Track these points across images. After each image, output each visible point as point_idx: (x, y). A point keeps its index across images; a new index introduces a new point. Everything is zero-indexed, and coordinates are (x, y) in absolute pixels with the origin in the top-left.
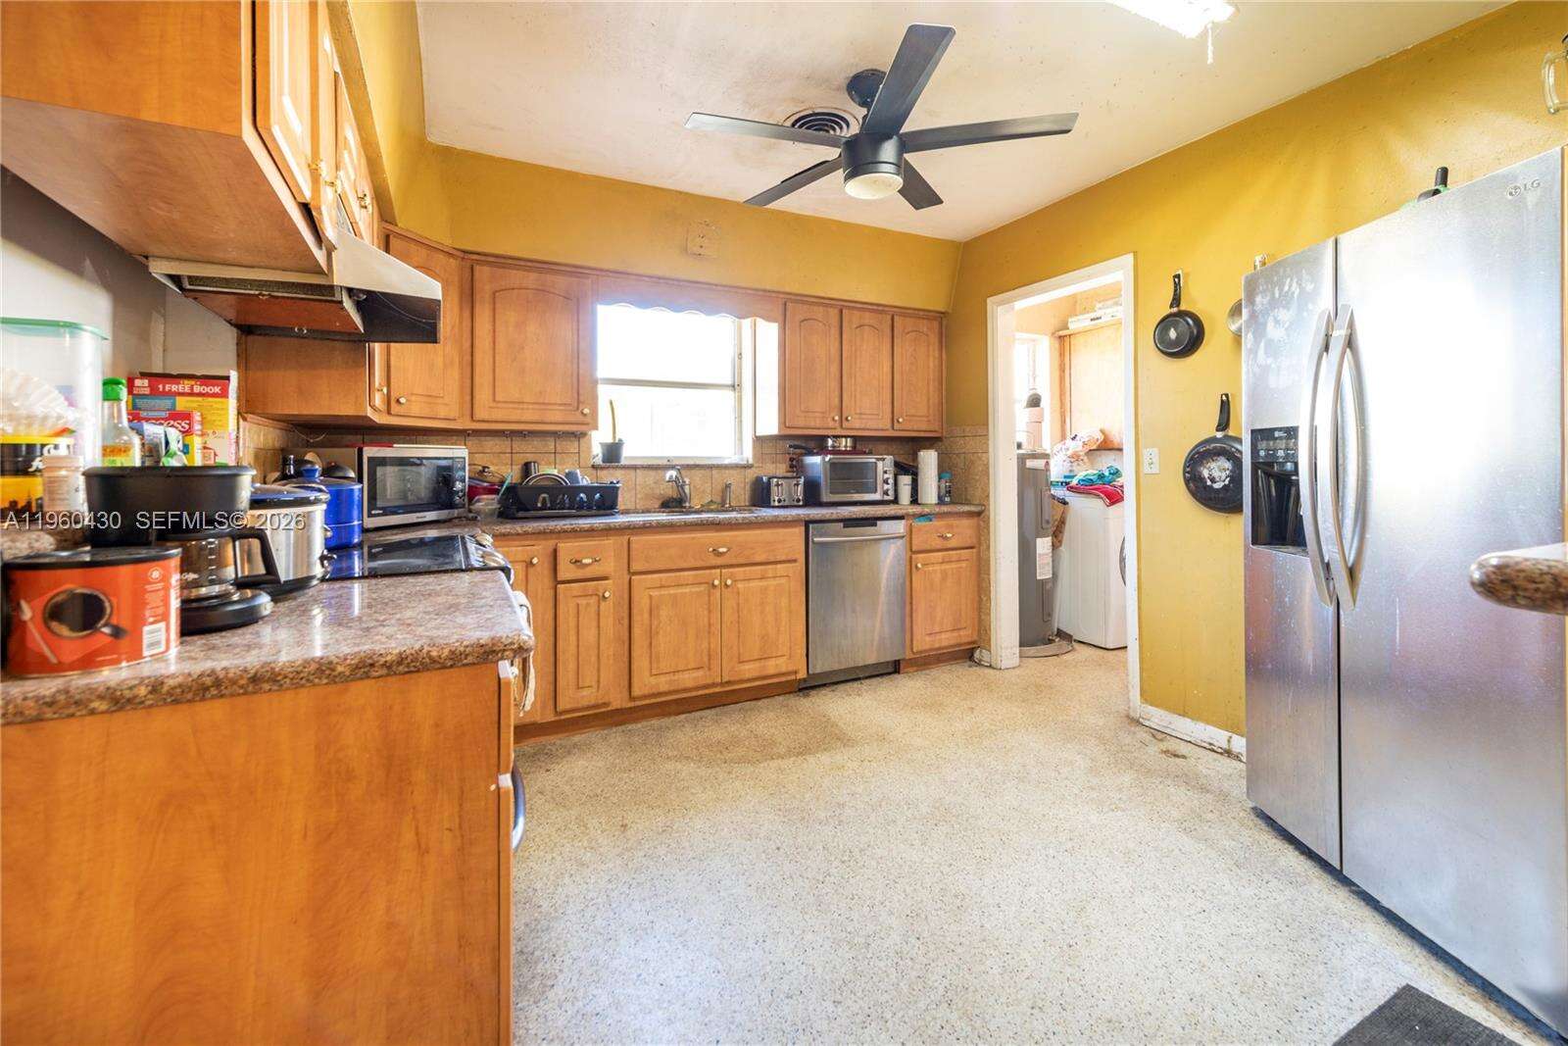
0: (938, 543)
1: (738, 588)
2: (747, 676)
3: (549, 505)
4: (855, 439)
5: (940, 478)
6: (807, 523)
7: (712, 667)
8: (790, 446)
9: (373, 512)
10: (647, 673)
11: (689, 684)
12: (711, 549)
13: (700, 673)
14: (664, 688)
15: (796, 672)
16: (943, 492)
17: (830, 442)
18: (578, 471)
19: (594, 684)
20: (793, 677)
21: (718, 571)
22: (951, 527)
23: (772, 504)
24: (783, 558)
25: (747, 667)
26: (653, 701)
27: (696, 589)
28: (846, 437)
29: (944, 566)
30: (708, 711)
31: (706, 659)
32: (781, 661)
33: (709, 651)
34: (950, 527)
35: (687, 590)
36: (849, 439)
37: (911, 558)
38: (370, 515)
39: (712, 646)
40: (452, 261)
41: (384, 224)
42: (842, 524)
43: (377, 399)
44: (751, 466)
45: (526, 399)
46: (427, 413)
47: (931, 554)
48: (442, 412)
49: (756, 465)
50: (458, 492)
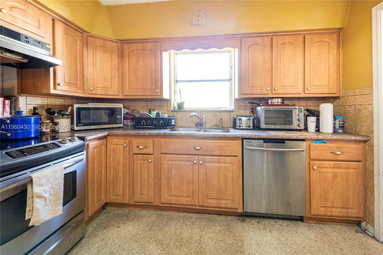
0: (331, 156)
1: (206, 165)
2: (210, 205)
3: (145, 124)
4: (283, 99)
5: (335, 119)
6: (243, 139)
7: (194, 198)
8: (248, 103)
9: (79, 125)
10: (166, 194)
11: (184, 203)
12: (193, 147)
13: (189, 199)
14: (173, 202)
15: (237, 209)
16: (337, 127)
17: (270, 101)
18: (160, 112)
19: (146, 194)
20: (235, 211)
21: (197, 156)
22: (341, 148)
23: (237, 128)
24: (229, 154)
25: (211, 201)
26: (170, 205)
27: (187, 163)
28: (278, 98)
29: (334, 170)
30: (195, 215)
31: (191, 193)
32: (227, 202)
33: (193, 190)
35: (183, 163)
36: (279, 99)
37: (310, 162)
38: (77, 126)
39: (194, 189)
40: (115, 44)
41: (84, 33)
42: (262, 141)
43: (58, 87)
44: (233, 111)
45: (139, 88)
46: (104, 93)
47: (324, 162)
48: (110, 93)
49: (236, 111)
50: (119, 119)
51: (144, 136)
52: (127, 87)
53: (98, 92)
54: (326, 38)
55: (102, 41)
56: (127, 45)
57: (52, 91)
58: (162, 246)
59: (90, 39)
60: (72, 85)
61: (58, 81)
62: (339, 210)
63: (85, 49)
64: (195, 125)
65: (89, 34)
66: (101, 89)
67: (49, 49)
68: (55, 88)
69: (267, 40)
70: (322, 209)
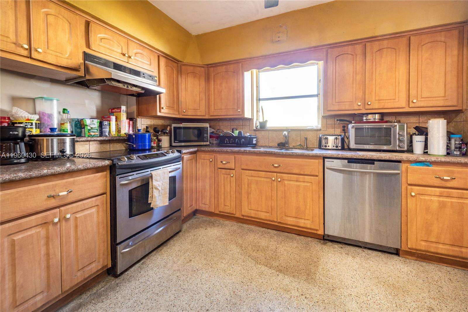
0: (438, 182)
1: (285, 183)
2: (289, 223)
3: (228, 143)
4: (382, 115)
5: (449, 139)
6: (324, 158)
7: (272, 213)
8: (337, 120)
9: (176, 141)
10: (247, 208)
11: (263, 217)
12: (272, 165)
13: (268, 214)
14: (253, 215)
15: (317, 230)
17: (364, 118)
18: (242, 131)
19: (229, 205)
20: (315, 232)
21: (276, 174)
22: (453, 172)
23: (322, 147)
25: (289, 219)
26: (250, 219)
27: (265, 180)
28: (375, 113)
29: (441, 199)
30: (274, 231)
31: (270, 209)
32: (306, 222)
33: (271, 207)
34: (448, 173)
35: (263, 179)
36: (377, 115)
37: (407, 187)
38: (174, 142)
39: (273, 205)
40: (202, 69)
41: (179, 63)
42: (346, 161)
43: (162, 111)
44: (320, 130)
45: (223, 108)
46: (194, 114)
47: (426, 188)
48: (199, 114)
49: (323, 129)
50: (206, 137)
51: (227, 152)
52: (212, 108)
53: (190, 114)
54: (442, 37)
55: (192, 68)
56: (212, 69)
57: (159, 114)
58: (241, 248)
59: (183, 67)
60: (171, 108)
61: (162, 106)
62: (448, 247)
63: (179, 76)
64: (278, 145)
65: (183, 63)
66: (191, 110)
67: (157, 80)
68: (160, 112)
69: (359, 48)
70: (423, 243)
